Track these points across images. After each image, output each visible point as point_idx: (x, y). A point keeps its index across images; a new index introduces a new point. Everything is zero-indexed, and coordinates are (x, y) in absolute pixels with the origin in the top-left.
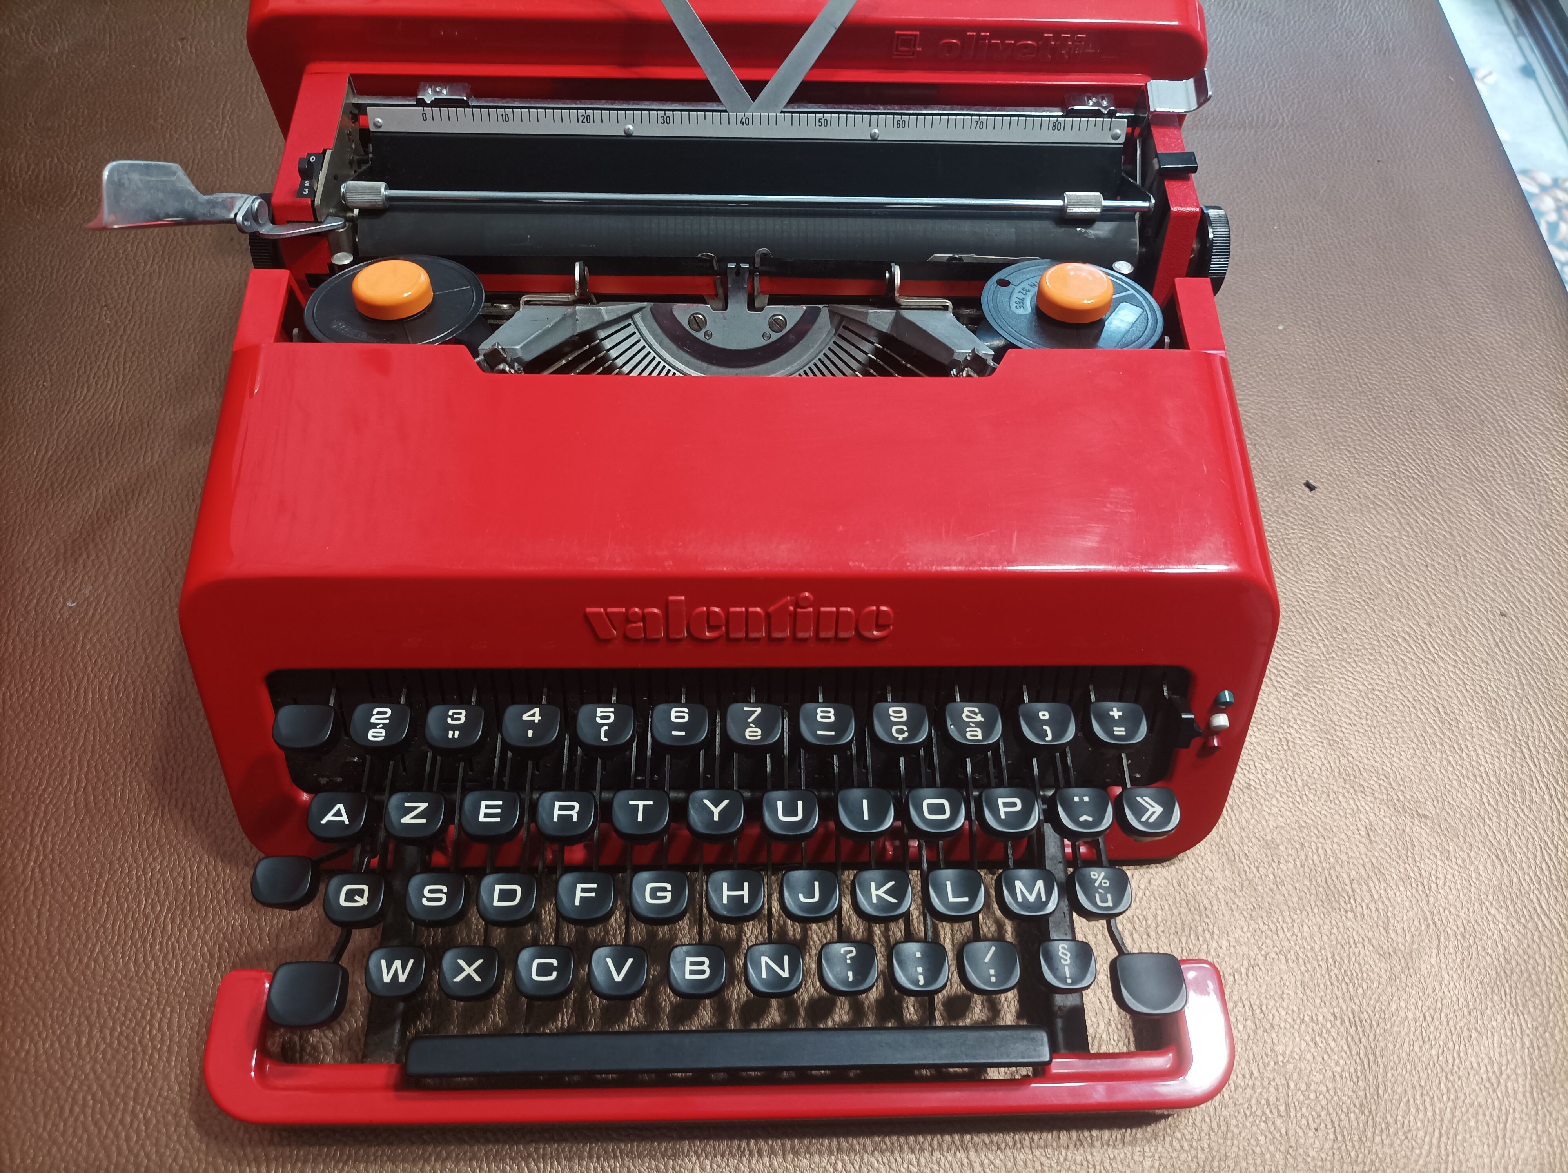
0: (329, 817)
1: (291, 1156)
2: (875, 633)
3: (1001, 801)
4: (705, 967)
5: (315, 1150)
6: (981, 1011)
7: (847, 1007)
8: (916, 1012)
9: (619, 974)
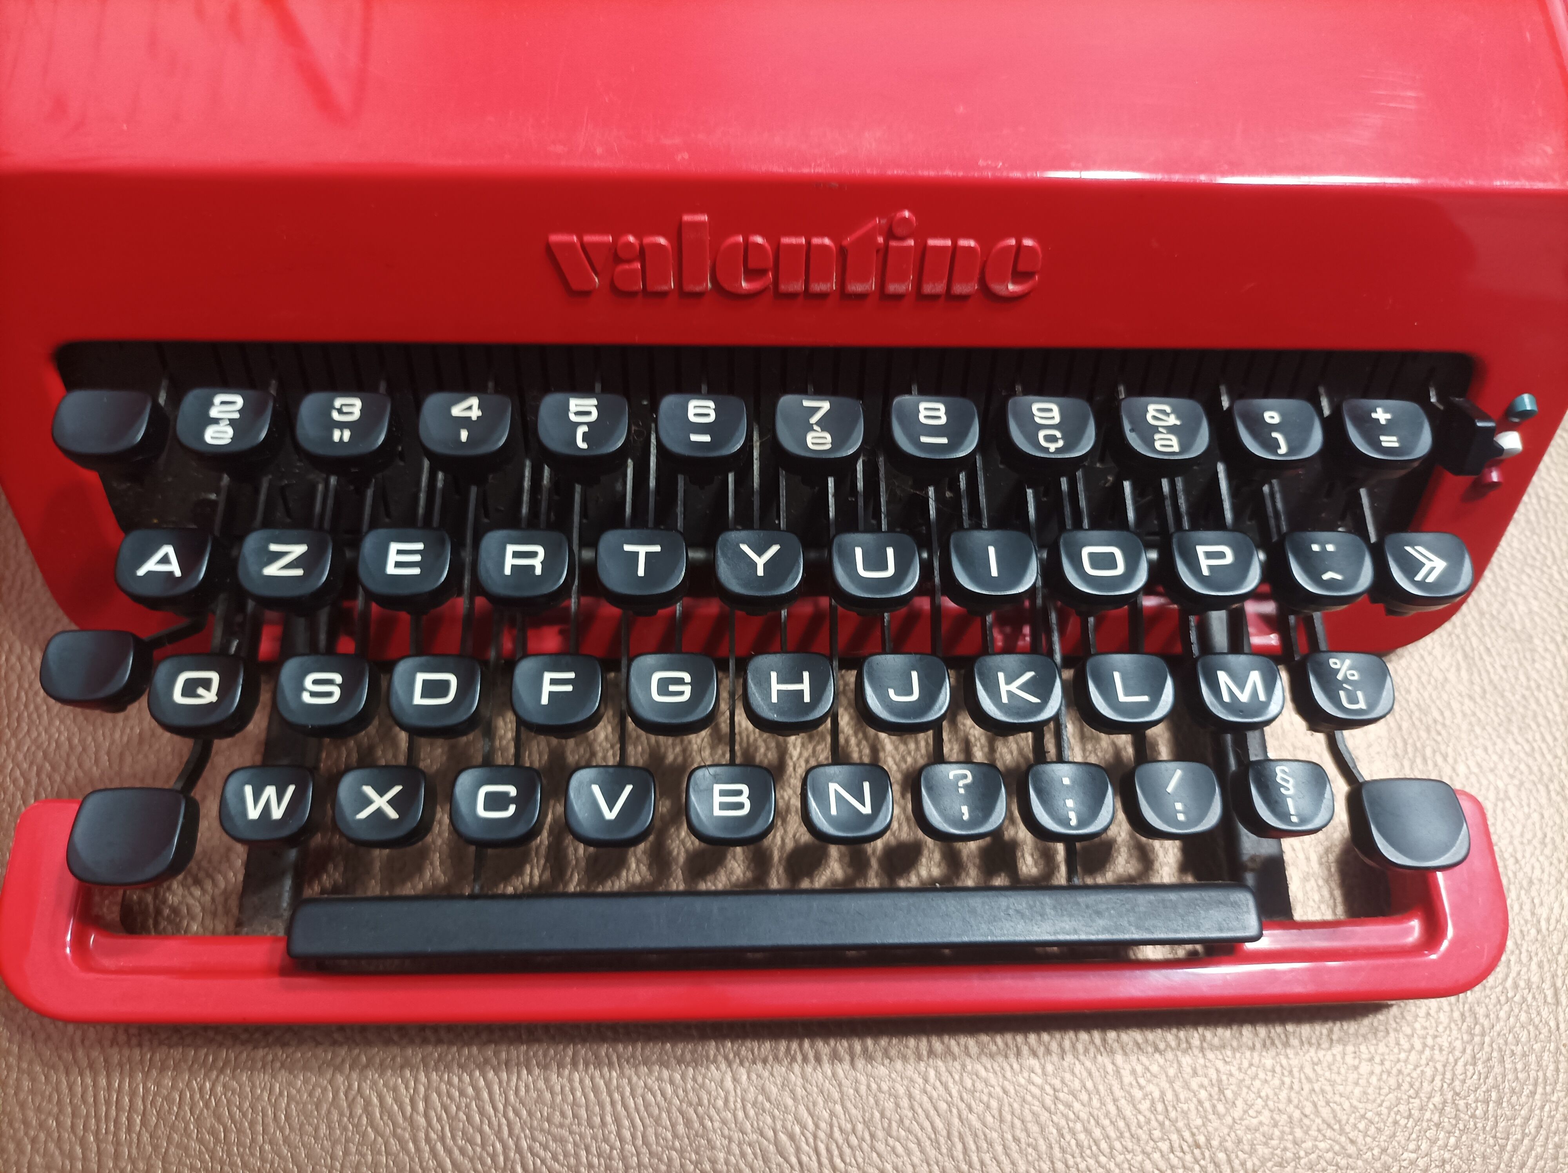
0: (151, 565)
1: (142, 1061)
2: (1011, 287)
3: (1201, 550)
4: (744, 799)
5: (177, 1053)
6: (1127, 862)
7: (937, 856)
8: (1036, 864)
9: (611, 809)
